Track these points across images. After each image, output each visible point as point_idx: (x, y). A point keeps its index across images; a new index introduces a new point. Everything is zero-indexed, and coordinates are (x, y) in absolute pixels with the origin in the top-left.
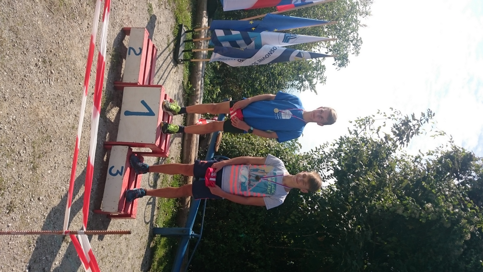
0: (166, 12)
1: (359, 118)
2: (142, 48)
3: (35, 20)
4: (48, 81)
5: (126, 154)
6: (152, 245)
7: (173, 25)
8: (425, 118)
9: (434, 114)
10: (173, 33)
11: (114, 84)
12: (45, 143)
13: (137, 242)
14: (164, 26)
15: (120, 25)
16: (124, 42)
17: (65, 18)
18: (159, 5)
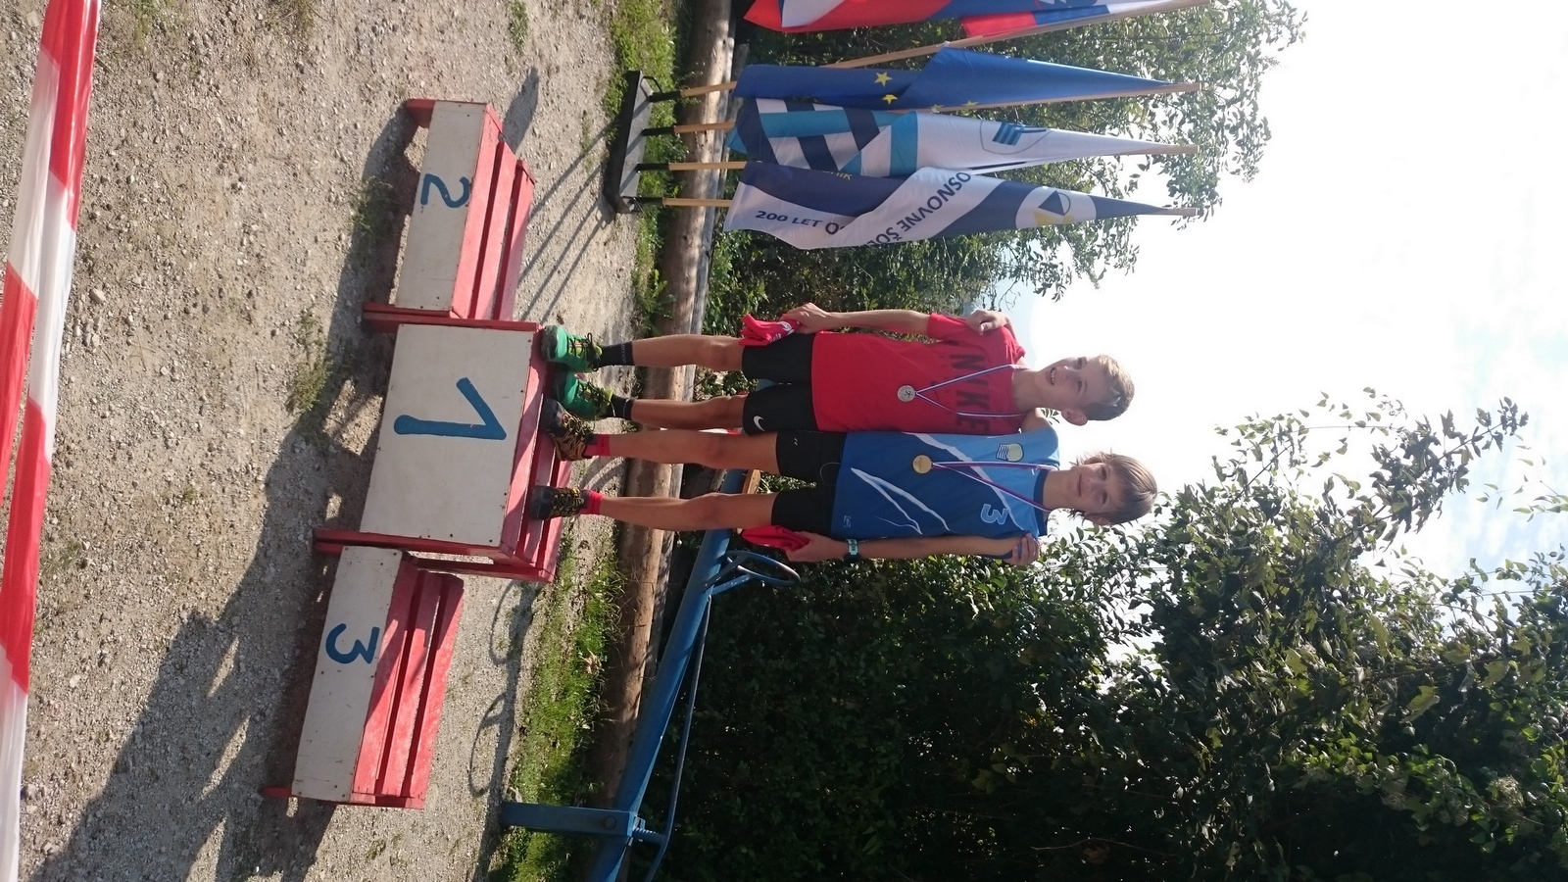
0: (580, 28)
1: (1254, 417)
2: (473, 179)
4: (79, 332)
5: (392, 581)
6: (496, 861)
7: (607, 76)
8: (1489, 431)
9: (1524, 418)
10: (606, 104)
11: (365, 311)
12: (55, 577)
14: (572, 82)
15: (393, 90)
16: (409, 152)
17: (157, 81)
18: (553, 5)
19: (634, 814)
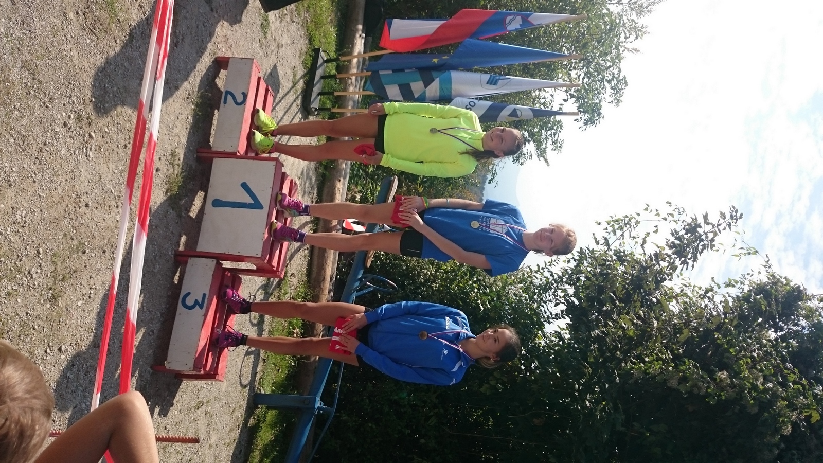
0: (293, 27)
1: (614, 216)
2: (248, 92)
3: (66, 49)
4: (85, 151)
5: (212, 273)
6: (251, 422)
7: (304, 50)
8: (725, 222)
9: (741, 215)
10: (304, 63)
11: (197, 152)
12: (74, 256)
13: (226, 417)
14: (289, 52)
15: (211, 52)
16: (217, 81)
17: (117, 44)
18: (280, 15)
19: (318, 399)
